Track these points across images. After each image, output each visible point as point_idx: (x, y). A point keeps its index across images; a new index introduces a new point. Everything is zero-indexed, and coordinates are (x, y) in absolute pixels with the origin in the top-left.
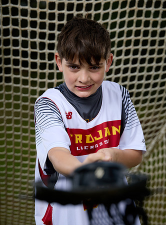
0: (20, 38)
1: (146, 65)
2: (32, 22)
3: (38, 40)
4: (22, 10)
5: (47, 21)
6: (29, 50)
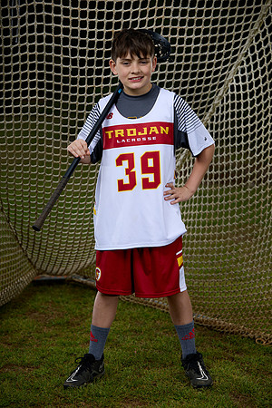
0: (53, 45)
1: (174, 72)
2: (64, 29)
3: (70, 47)
4: (55, 17)
5: (79, 29)
6: (61, 56)
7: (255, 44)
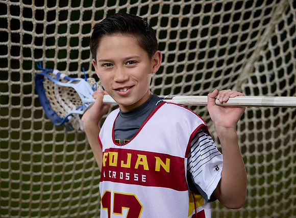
0: (9, 44)
7: (278, 33)
